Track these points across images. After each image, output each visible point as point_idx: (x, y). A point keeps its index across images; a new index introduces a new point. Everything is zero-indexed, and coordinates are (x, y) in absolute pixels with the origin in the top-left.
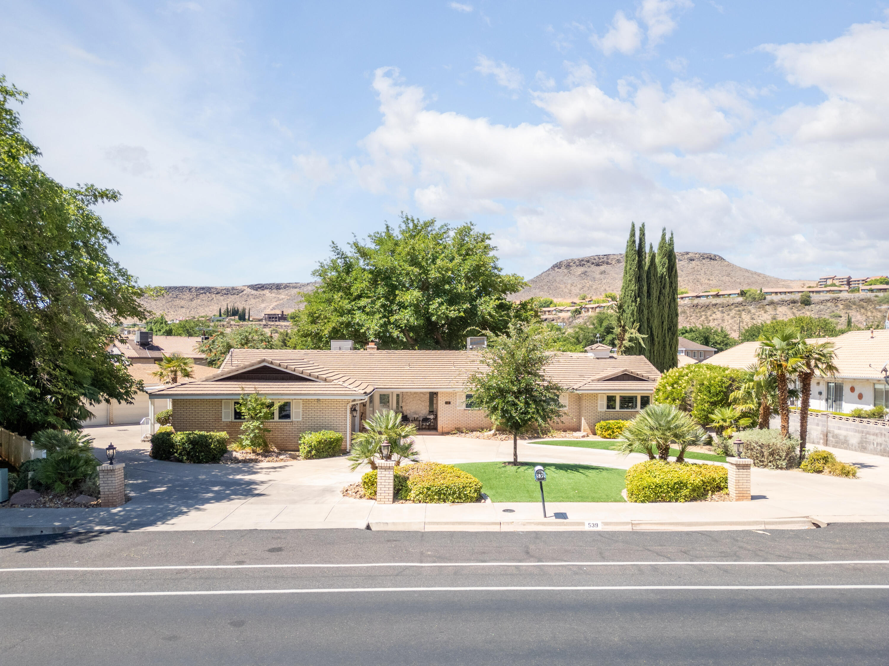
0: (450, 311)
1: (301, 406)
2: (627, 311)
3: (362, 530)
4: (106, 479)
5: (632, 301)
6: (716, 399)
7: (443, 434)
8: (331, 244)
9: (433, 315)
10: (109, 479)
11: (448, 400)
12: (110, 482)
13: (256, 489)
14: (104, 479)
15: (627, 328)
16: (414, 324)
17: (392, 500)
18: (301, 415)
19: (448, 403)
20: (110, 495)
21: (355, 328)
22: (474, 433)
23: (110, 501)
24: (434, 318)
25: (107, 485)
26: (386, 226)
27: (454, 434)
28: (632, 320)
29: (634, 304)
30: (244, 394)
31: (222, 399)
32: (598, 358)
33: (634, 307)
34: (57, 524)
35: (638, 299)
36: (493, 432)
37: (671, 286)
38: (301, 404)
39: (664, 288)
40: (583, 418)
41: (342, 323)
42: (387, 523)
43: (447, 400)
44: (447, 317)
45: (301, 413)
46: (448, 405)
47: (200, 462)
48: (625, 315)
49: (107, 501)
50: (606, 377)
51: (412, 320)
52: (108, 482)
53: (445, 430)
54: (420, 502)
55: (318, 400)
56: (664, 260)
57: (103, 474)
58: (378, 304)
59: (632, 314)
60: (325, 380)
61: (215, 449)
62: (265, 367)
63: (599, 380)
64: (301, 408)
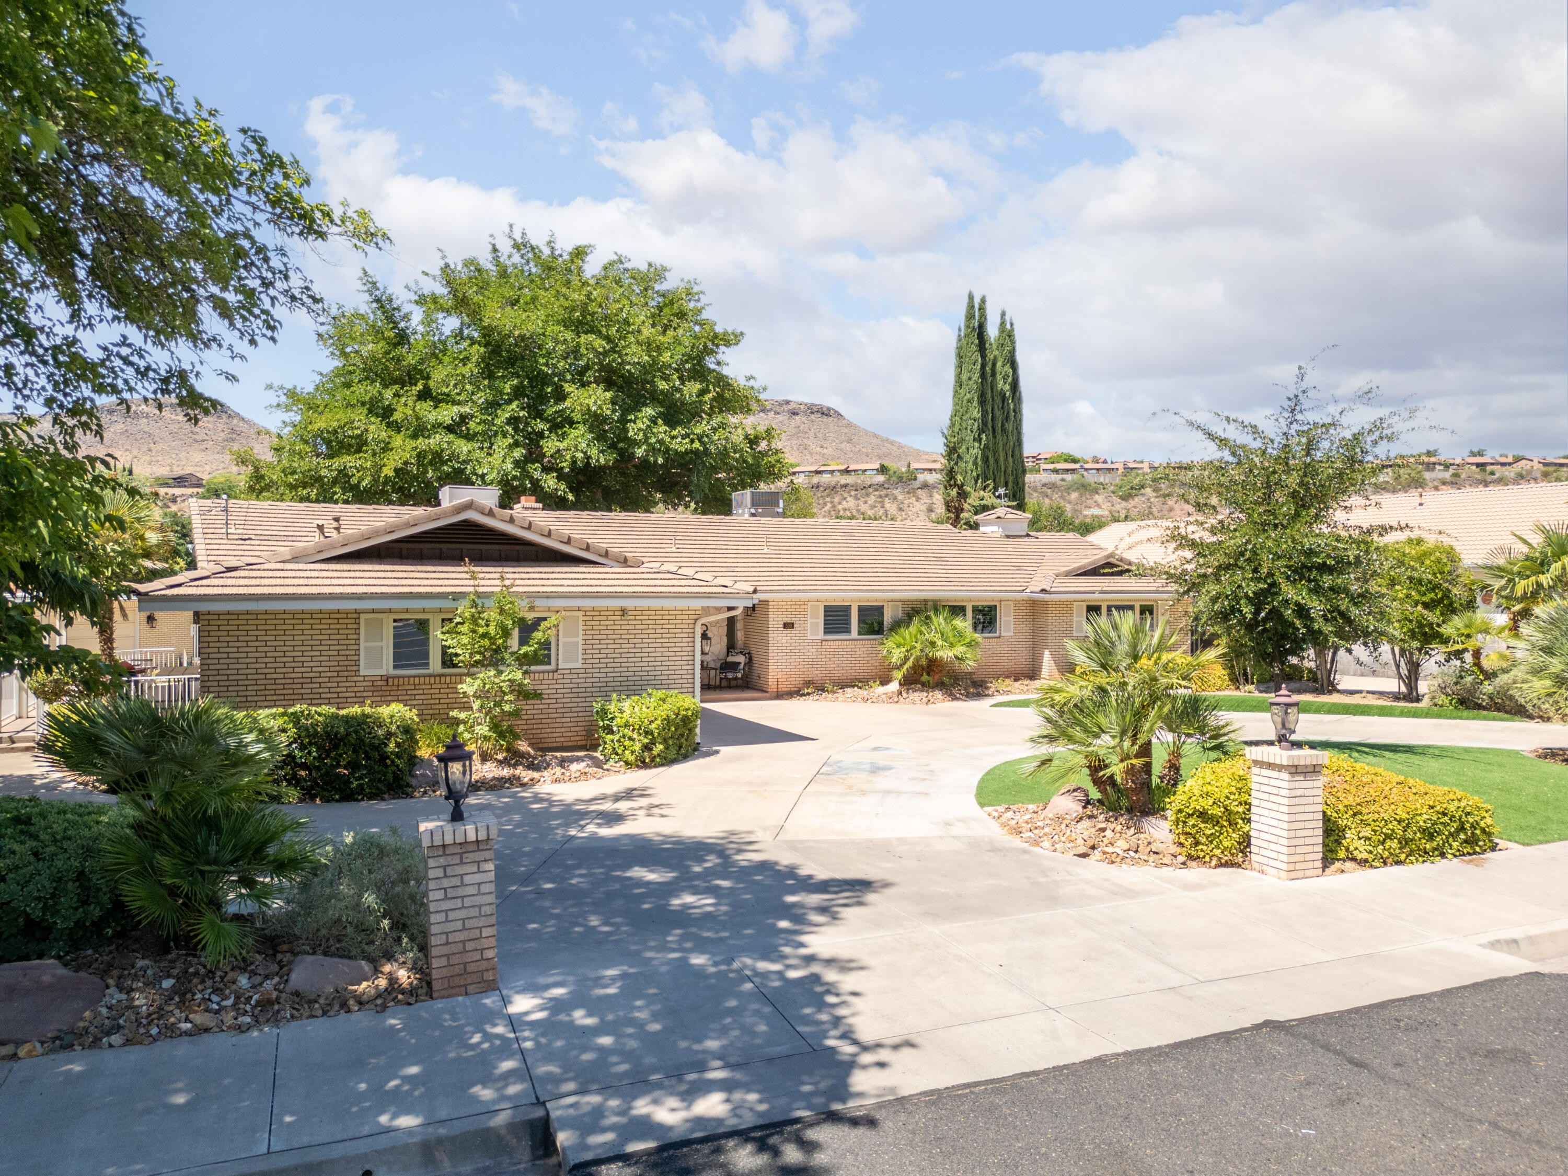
1: (581, 628)
2: (967, 457)
4: (456, 881)
5: (974, 440)
7: (779, 696)
10: (467, 879)
11: (788, 620)
12: (472, 890)
14: (446, 883)
15: (967, 488)
17: (1319, 864)
18: (580, 652)
19: (788, 626)
20: (470, 946)
22: (849, 690)
23: (471, 968)
25: (459, 903)
27: (808, 694)
28: (975, 474)
29: (977, 445)
31: (357, 612)
33: (976, 451)
35: (984, 436)
36: (894, 686)
38: (581, 623)
40: (1047, 652)
43: (786, 620)
45: (581, 647)
46: (788, 631)
48: (962, 464)
49: (458, 970)
52: (460, 892)
53: (784, 688)
55: (624, 611)
57: (442, 861)
59: (975, 464)
62: (467, 523)
63: (1068, 574)
64: (581, 632)
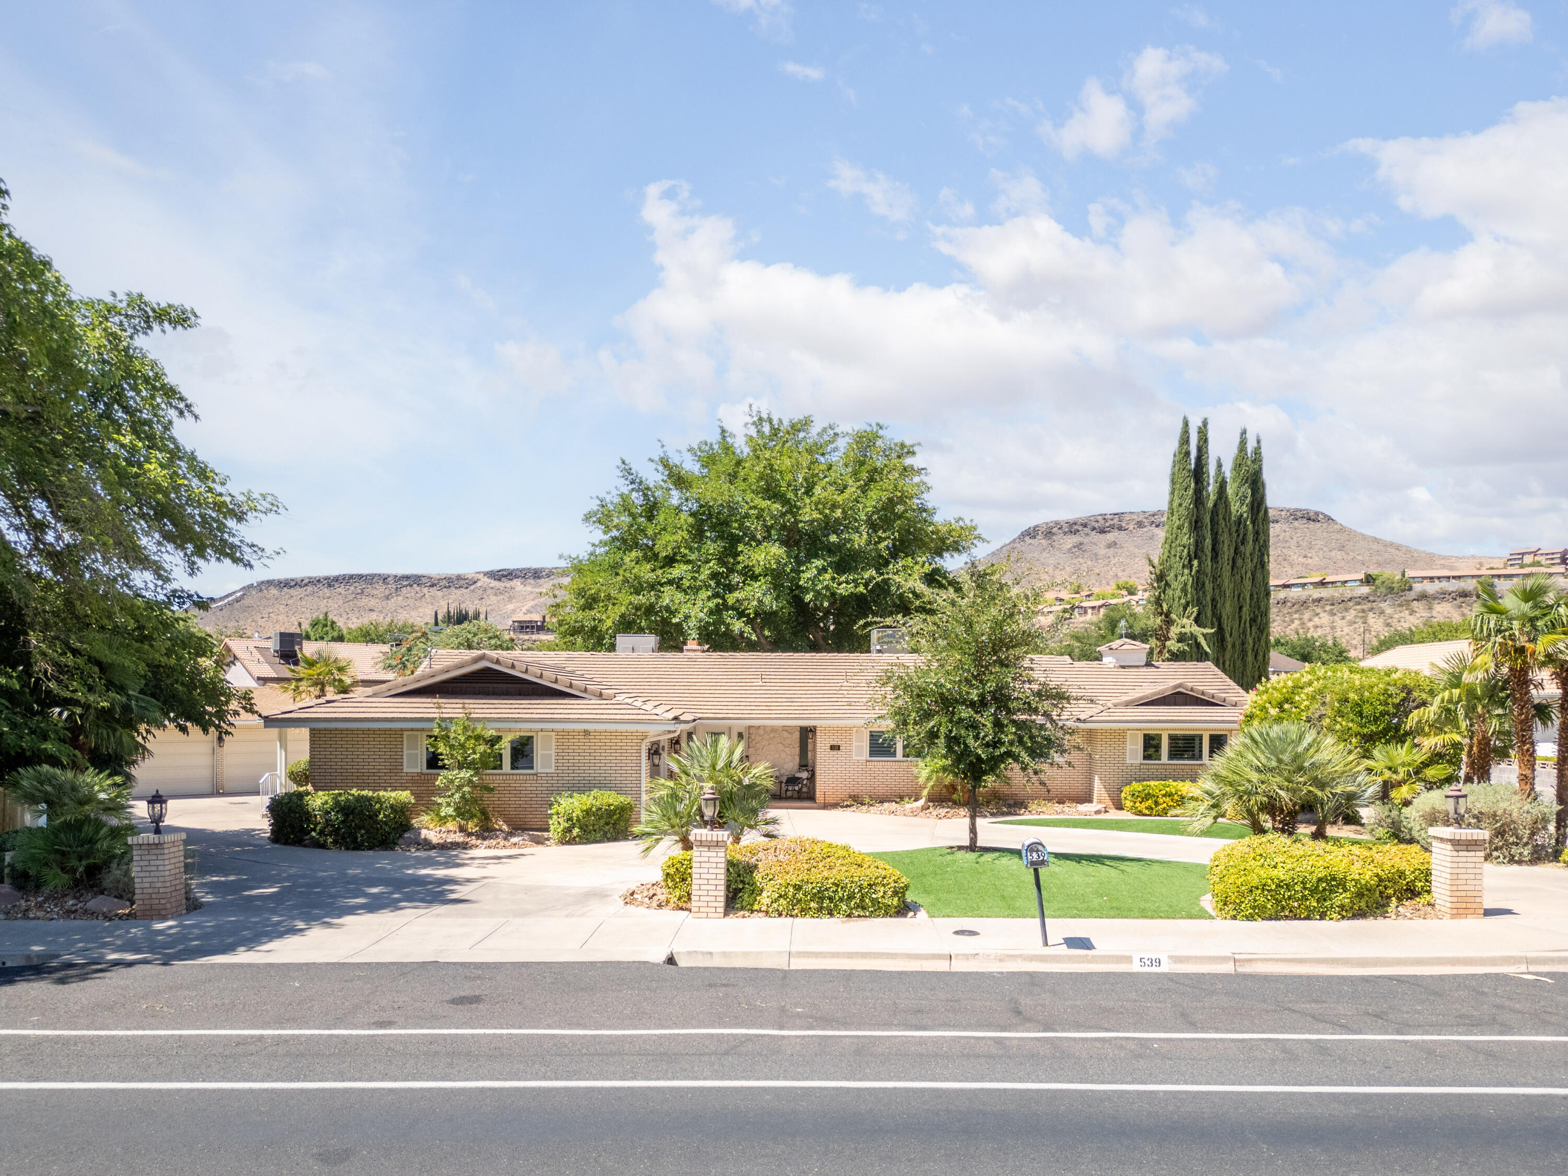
0: (839, 584)
1: (554, 744)
2: (1174, 585)
3: (658, 965)
4: (146, 863)
5: (1184, 567)
6: (1373, 728)
7: (825, 806)
8: (620, 463)
9: (805, 590)
10: (152, 863)
11: (835, 743)
12: (154, 868)
13: (452, 891)
14: (142, 863)
15: (1173, 616)
16: (771, 607)
17: (722, 910)
18: (553, 761)
19: (835, 748)
20: (154, 896)
21: (662, 617)
22: (886, 805)
23: (154, 907)
24: (808, 597)
25: (148, 874)
26: (719, 431)
27: (847, 806)
28: (1183, 601)
29: (1186, 571)
30: (443, 720)
31: (402, 730)
32: (1123, 667)
33: (1186, 577)
34: (36, 948)
35: (1195, 563)
36: (921, 802)
37: (1256, 540)
38: (554, 740)
39: (1243, 543)
40: (1096, 778)
41: (637, 608)
42: (711, 954)
43: (832, 743)
44: (833, 594)
45: (554, 758)
46: (835, 752)
47: (357, 847)
48: (1170, 592)
49: (148, 907)
50: (1141, 698)
51: (767, 600)
52: (149, 869)
53: (830, 800)
54: (780, 915)
55: (587, 733)
56: (1243, 489)
57: (140, 852)
58: (705, 572)
59: (1184, 590)
60: (600, 696)
61: (386, 823)
62: (488, 669)
63: (1127, 704)
64: (554, 747)
